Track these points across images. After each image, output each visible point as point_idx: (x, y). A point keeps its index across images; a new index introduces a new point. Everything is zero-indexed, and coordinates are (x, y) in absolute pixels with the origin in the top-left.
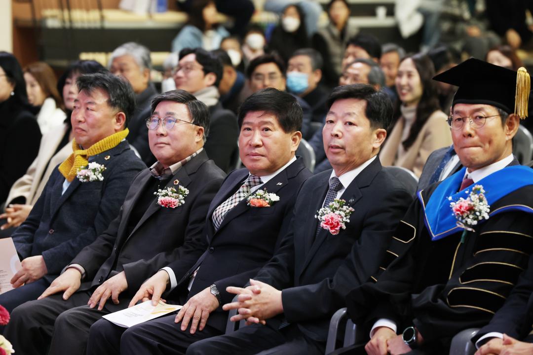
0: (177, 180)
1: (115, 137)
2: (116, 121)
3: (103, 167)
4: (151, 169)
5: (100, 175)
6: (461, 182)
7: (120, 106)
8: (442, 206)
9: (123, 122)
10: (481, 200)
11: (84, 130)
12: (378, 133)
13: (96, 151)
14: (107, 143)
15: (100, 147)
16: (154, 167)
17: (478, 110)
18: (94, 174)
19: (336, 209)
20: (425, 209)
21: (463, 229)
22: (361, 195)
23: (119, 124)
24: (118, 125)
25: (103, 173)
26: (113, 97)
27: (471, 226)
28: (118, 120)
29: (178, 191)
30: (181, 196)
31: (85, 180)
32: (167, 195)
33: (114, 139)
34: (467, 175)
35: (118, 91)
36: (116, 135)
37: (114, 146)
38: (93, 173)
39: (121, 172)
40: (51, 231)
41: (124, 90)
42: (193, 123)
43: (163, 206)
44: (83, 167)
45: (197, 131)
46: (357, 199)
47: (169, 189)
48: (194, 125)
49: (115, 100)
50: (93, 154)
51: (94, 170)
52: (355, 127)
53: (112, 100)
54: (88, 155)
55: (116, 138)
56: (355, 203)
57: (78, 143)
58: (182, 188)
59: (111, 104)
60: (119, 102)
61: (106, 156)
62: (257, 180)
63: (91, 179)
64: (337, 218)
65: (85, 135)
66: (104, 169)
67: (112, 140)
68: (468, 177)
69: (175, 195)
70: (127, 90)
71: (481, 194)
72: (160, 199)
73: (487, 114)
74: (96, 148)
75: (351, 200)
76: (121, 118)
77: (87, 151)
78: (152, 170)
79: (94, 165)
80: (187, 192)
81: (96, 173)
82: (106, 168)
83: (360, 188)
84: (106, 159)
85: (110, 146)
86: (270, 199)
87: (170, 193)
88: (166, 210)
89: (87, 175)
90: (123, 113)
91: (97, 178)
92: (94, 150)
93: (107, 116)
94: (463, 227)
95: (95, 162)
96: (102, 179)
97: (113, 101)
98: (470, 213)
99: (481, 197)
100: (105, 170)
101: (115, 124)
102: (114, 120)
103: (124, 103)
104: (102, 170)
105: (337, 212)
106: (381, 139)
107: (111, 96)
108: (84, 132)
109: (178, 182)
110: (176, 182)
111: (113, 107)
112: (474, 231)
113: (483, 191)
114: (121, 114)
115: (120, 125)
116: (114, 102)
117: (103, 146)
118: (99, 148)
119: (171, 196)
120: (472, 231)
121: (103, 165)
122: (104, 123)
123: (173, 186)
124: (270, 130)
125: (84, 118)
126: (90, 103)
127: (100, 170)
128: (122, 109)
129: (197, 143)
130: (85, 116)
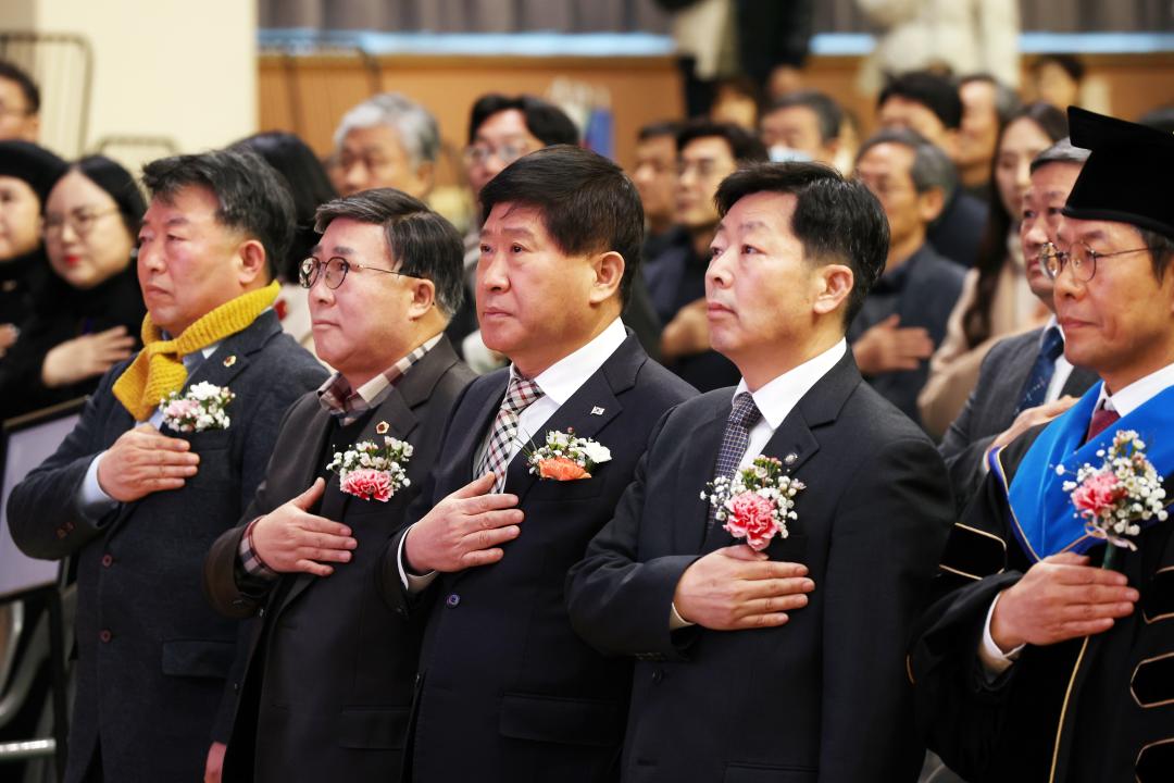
0: (384, 423)
1: (242, 303)
2: (241, 261)
3: (225, 392)
4: (321, 393)
5: (221, 411)
6: (1090, 418)
7: (247, 223)
8: (1049, 484)
9: (259, 263)
10: (1139, 472)
11: (164, 292)
12: (829, 275)
13: (197, 340)
14: (223, 318)
15: (207, 330)
16: (328, 388)
17: (1094, 236)
18: (207, 412)
19: (759, 482)
20: (1008, 494)
21: (1105, 541)
22: (817, 446)
23: (249, 269)
24: (248, 273)
25: (228, 408)
26: (227, 202)
27: (1123, 536)
28: (248, 262)
29: (383, 451)
30: (394, 463)
31: (185, 428)
32: (356, 463)
33: (240, 308)
34: (1104, 401)
35: (239, 186)
36: (245, 298)
38: (203, 410)
40: (107, 561)
41: (253, 183)
43: (355, 494)
44: (174, 393)
45: (414, 290)
46: (806, 455)
48: (402, 277)
49: (234, 209)
50: (191, 350)
51: (206, 403)
52: (762, 257)
53: (226, 209)
54: (179, 353)
55: (246, 305)
56: (803, 464)
57: (157, 323)
58: (396, 444)
59: (227, 219)
60: (244, 213)
61: (226, 358)
62: (528, 391)
63: (199, 425)
64: (764, 509)
65: (169, 304)
66: (230, 397)
67: (235, 311)
68: (1107, 406)
69: (378, 461)
70: (261, 184)
71: (1137, 454)
73: (1111, 246)
74: (198, 334)
75: (790, 458)
76: (254, 254)
77: (178, 344)
78: (323, 396)
79: (204, 390)
80: (408, 450)
81: (210, 410)
82: (233, 395)
83: (812, 428)
84: (228, 365)
85: (232, 325)
86: (587, 457)
87: (365, 459)
89: (189, 416)
90: (257, 243)
91: (213, 422)
92: (193, 338)
93: (218, 250)
94: (1104, 535)
95: (206, 383)
96: (226, 422)
97: (228, 212)
98: (1119, 507)
99: (1139, 462)
100: (232, 400)
101: (241, 269)
102: (238, 260)
103: (257, 215)
104: (224, 400)
105: (765, 492)
106: (839, 292)
107: (223, 201)
108: (166, 296)
109: (387, 426)
110: (382, 428)
111: (229, 227)
112: (1134, 548)
113: (1140, 444)
114: (253, 246)
115: (254, 271)
116: (231, 213)
117: (212, 326)
118: (204, 332)
120: (1129, 548)
121: (226, 389)
122: (211, 268)
123: (374, 438)
124: (525, 250)
125: (164, 260)
126: (174, 222)
127: (220, 400)
128: (255, 230)
129: (415, 319)
130: (164, 255)
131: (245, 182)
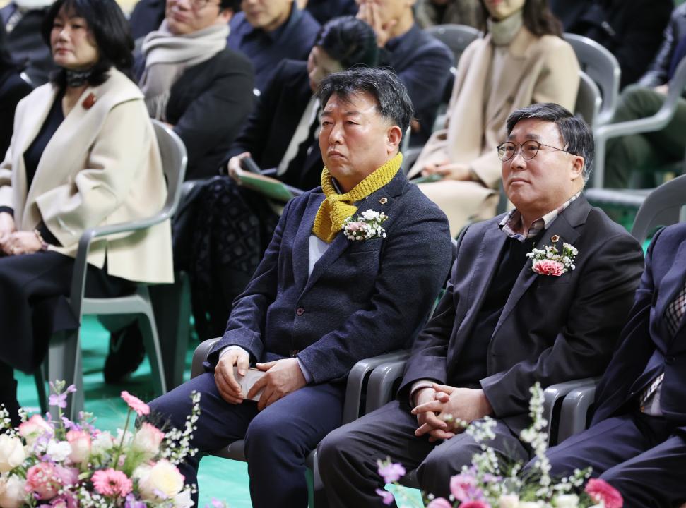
0: (556, 235)
2: (388, 139)
3: (383, 215)
5: (380, 226)
7: (393, 115)
9: (397, 140)
11: (343, 156)
18: (372, 227)
23: (392, 143)
24: (392, 146)
25: (384, 224)
26: (384, 101)
28: (392, 139)
29: (562, 251)
30: (567, 259)
31: (359, 238)
32: (544, 257)
35: (391, 93)
37: (388, 181)
38: (369, 226)
39: (410, 225)
40: (300, 312)
42: (568, 151)
44: (350, 218)
45: (573, 162)
47: (548, 249)
48: (568, 153)
49: (388, 106)
50: (359, 198)
51: (372, 222)
53: (384, 106)
54: (352, 200)
58: (568, 246)
59: (383, 112)
60: (393, 109)
61: (381, 198)
63: (369, 235)
66: (385, 218)
69: (558, 256)
72: (535, 263)
74: (363, 188)
76: (395, 134)
77: (351, 195)
79: (370, 214)
80: (575, 252)
81: (374, 226)
82: (387, 217)
84: (384, 203)
85: (382, 181)
87: (549, 255)
88: (546, 278)
89: (361, 230)
90: (398, 128)
91: (375, 233)
93: (377, 131)
95: (371, 210)
96: (384, 234)
100: (387, 220)
101: (388, 143)
102: (386, 138)
103: (398, 111)
104: (382, 220)
108: (344, 159)
109: (558, 237)
110: (555, 238)
111: (384, 117)
114: (396, 129)
115: (394, 144)
116: (386, 109)
117: (372, 182)
118: (367, 186)
119: (550, 259)
121: (383, 213)
122: (373, 143)
123: (551, 244)
125: (343, 137)
126: (350, 114)
127: (379, 220)
128: (396, 120)
129: (573, 180)
130: (343, 133)
131: (393, 90)
